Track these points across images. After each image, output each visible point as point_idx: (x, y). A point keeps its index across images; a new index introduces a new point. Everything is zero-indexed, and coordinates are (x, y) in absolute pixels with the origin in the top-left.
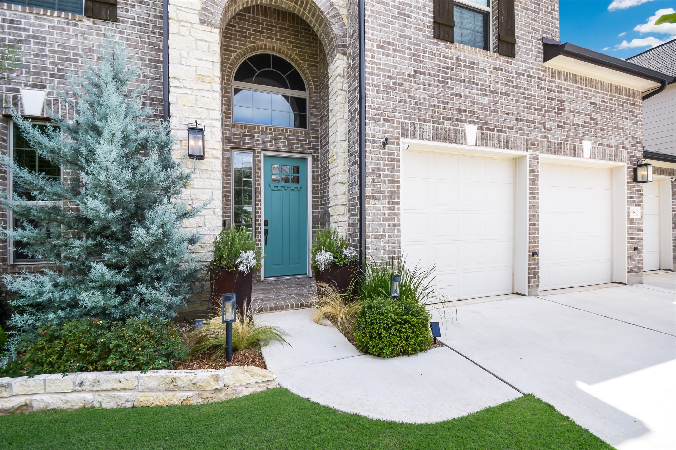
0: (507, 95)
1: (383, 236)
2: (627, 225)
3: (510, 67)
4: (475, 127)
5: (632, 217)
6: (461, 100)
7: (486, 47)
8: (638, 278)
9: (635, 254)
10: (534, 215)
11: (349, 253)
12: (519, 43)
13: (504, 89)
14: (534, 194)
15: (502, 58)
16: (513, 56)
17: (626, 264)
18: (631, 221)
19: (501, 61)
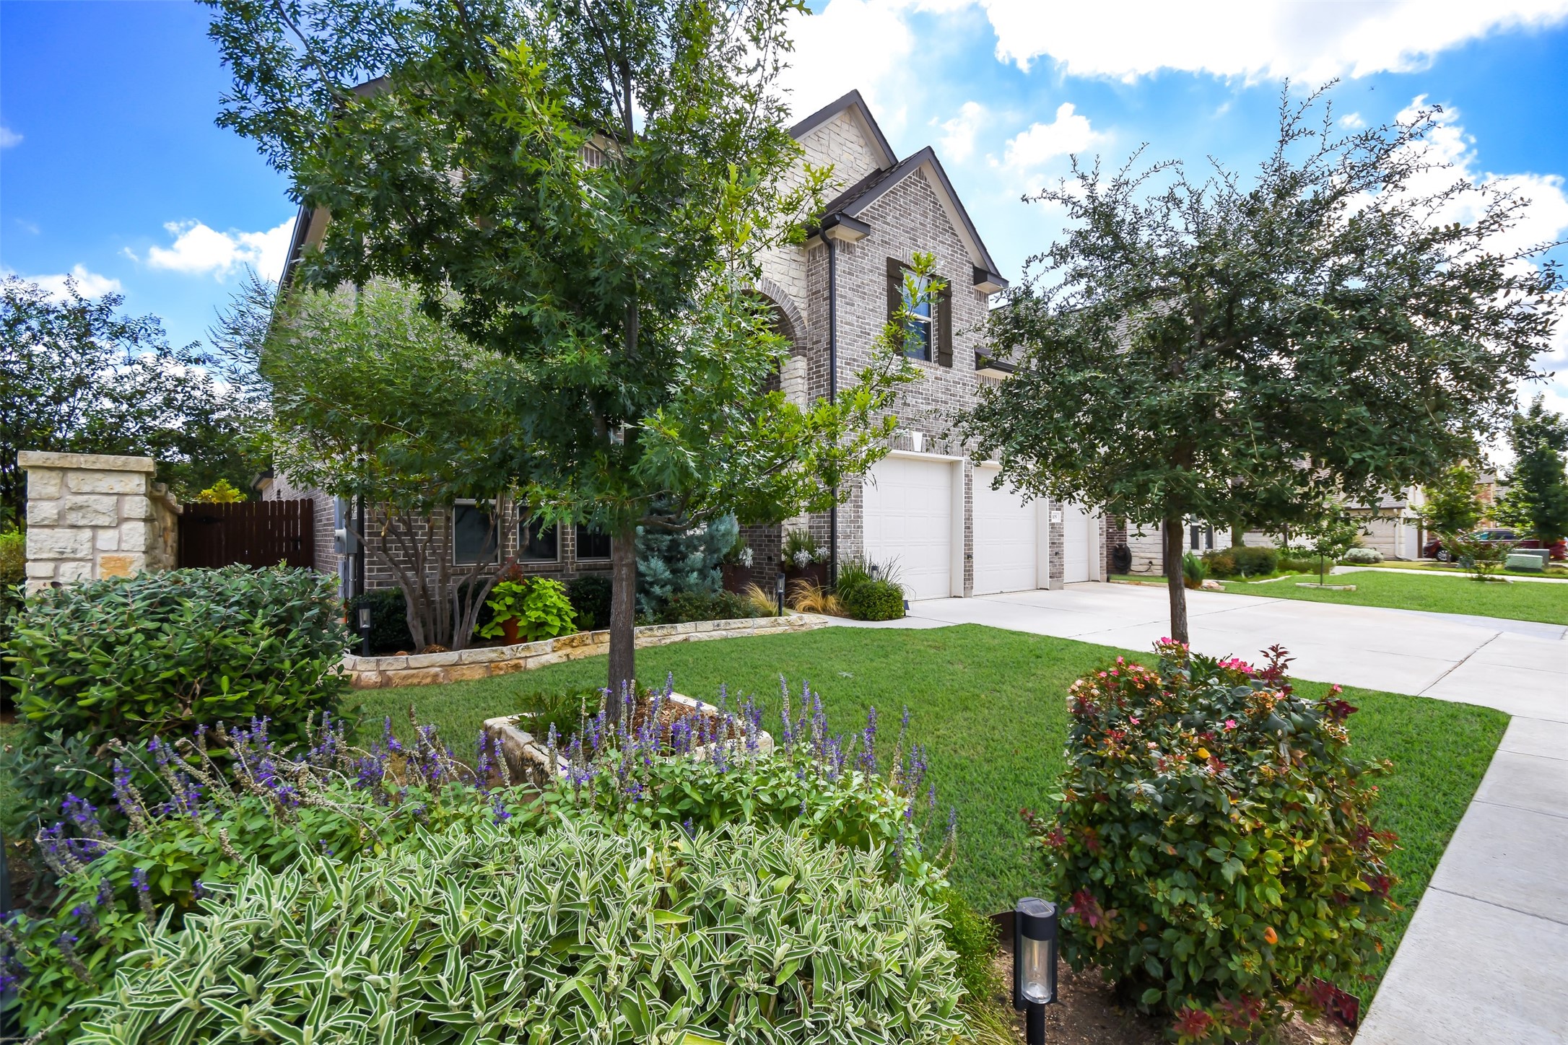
0: (946, 403)
1: (849, 537)
2: (1048, 529)
3: (948, 377)
4: (921, 434)
5: (1053, 521)
6: (909, 409)
7: (928, 358)
8: (1058, 584)
9: (1056, 559)
10: (969, 519)
11: (823, 551)
12: (956, 352)
13: (944, 397)
14: (969, 498)
15: (942, 368)
16: (950, 366)
17: (1047, 569)
18: (1053, 526)
19: (941, 371)
